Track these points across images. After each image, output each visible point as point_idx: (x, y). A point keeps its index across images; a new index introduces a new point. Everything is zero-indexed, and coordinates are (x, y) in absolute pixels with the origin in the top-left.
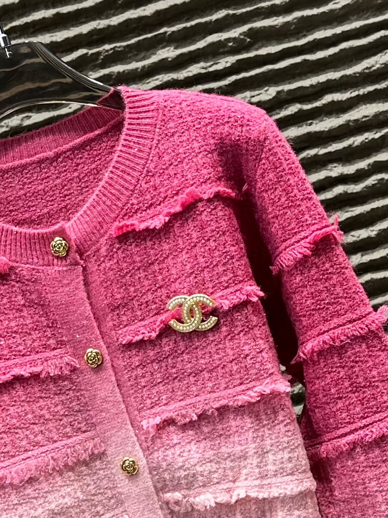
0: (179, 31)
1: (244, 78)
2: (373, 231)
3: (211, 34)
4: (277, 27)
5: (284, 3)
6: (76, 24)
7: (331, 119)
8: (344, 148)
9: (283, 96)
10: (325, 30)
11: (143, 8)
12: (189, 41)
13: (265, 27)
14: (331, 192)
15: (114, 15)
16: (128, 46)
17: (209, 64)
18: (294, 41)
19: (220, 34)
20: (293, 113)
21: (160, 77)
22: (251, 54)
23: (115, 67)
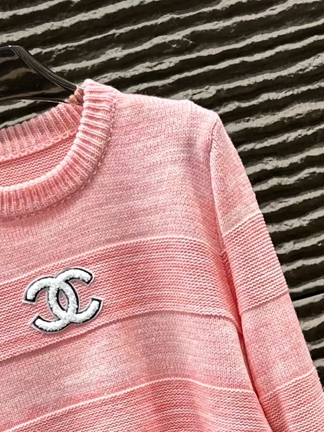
0: (126, 33)
1: (187, 78)
2: (305, 220)
3: (156, 36)
4: (218, 31)
5: (224, 9)
6: (31, 25)
7: (267, 116)
8: (279, 143)
9: (222, 94)
10: (263, 34)
11: (93, 11)
12: (135, 42)
13: (206, 31)
14: (266, 184)
15: (67, 17)
16: (79, 46)
17: (154, 64)
18: (233, 44)
19: (165, 36)
20: (232, 110)
21: (108, 75)
22: (193, 56)
23: (67, 65)
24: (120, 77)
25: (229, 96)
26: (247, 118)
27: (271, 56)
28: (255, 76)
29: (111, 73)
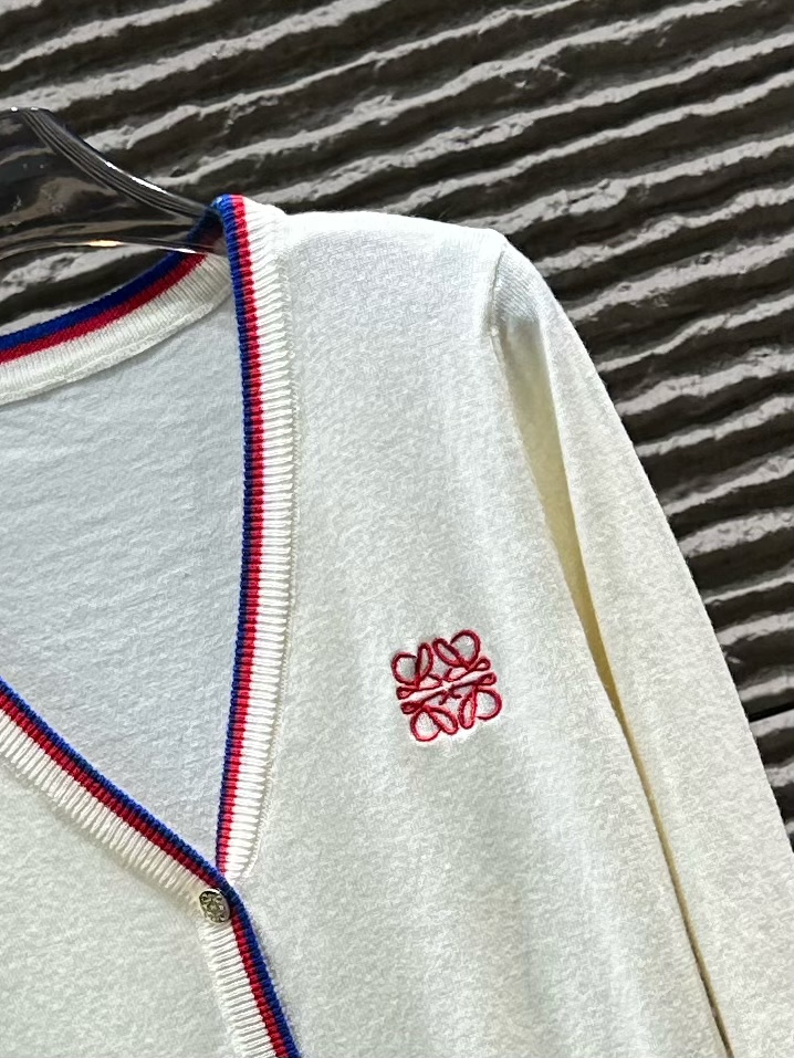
24: (390, 166)
25: (658, 201)
26: (704, 255)
27: (759, 100)
28: (721, 150)
29: (369, 159)
